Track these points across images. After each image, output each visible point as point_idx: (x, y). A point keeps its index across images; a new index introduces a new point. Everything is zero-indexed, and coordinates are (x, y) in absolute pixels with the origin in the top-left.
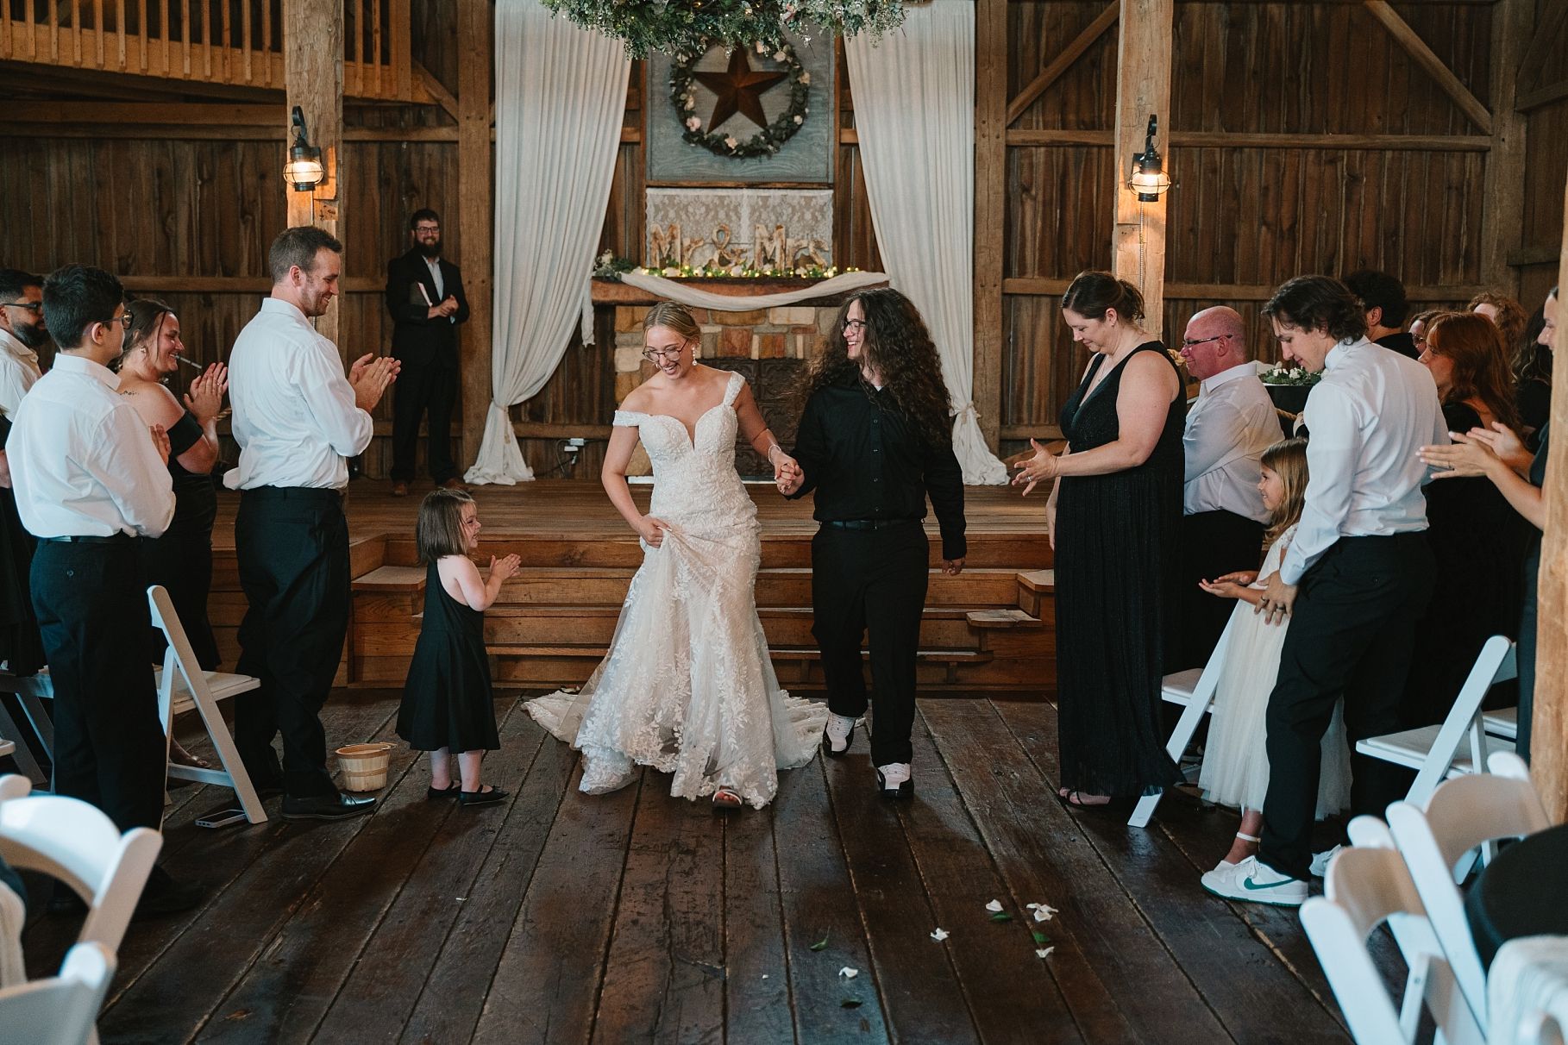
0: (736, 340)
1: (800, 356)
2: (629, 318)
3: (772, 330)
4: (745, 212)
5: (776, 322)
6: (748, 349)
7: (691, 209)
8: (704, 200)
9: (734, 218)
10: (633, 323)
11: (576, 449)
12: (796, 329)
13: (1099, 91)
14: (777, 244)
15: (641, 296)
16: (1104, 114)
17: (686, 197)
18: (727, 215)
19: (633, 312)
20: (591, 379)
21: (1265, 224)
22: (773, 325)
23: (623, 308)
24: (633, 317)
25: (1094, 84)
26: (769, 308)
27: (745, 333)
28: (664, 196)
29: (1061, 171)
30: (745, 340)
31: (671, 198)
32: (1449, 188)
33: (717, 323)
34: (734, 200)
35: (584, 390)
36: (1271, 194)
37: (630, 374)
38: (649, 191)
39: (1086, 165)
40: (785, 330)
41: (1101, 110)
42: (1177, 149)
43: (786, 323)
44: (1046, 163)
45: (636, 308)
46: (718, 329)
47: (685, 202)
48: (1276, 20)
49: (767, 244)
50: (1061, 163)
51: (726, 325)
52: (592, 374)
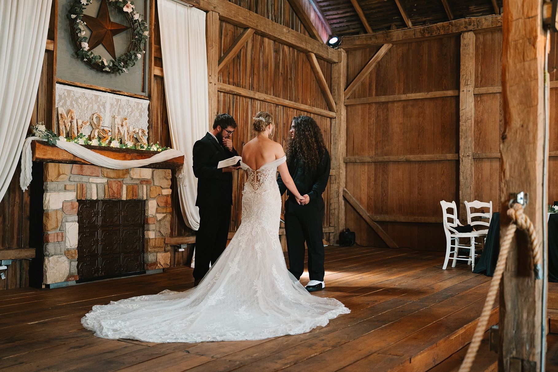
0: (115, 186)
1: (145, 198)
2: (57, 172)
3: (132, 182)
4: (108, 106)
5: (135, 177)
6: (120, 194)
7: (80, 101)
8: (87, 96)
9: (102, 110)
10: (59, 175)
11: (5, 268)
12: (143, 181)
13: (240, 70)
14: (125, 128)
15: (66, 157)
16: (241, 81)
17: (77, 92)
18: (99, 107)
19: (59, 167)
20: (13, 215)
21: (285, 140)
22: (132, 179)
23: (53, 164)
24: (59, 171)
25: (238, 67)
26: (131, 168)
27: (119, 183)
28: (65, 90)
29: (228, 106)
30: (119, 187)
31: (69, 92)
32: (324, 131)
33: (105, 177)
34: (102, 99)
35: (7, 223)
36: (286, 126)
37: (56, 211)
38: (57, 86)
39: (236, 104)
40: (138, 182)
41: (240, 80)
42: (262, 102)
43: (139, 177)
44: (223, 100)
45: (60, 164)
46: (105, 180)
47: (77, 95)
48: (286, 53)
49: (120, 128)
50: (228, 102)
51: (110, 178)
52: (13, 210)
